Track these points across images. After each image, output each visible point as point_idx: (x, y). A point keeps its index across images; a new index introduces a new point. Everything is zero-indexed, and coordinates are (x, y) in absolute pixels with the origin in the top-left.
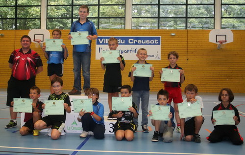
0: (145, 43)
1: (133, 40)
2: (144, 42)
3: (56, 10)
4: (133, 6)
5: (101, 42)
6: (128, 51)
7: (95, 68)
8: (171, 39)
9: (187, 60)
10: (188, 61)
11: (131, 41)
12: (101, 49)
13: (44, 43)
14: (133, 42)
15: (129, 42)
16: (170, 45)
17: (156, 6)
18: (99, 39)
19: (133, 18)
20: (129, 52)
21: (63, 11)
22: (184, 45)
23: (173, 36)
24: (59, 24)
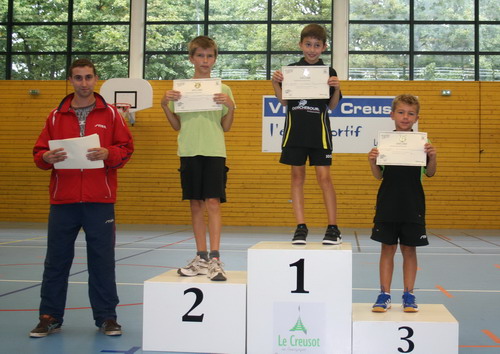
0: (380, 112)
1: (351, 105)
2: (377, 110)
3: (159, 36)
4: (352, 26)
5: (275, 111)
6: (340, 132)
7: (262, 172)
8: (442, 103)
9: (481, 152)
10: (482, 155)
11: (347, 108)
12: (274, 126)
13: (136, 113)
14: (351, 112)
15: (343, 111)
16: (438, 117)
17: (404, 25)
18: (271, 104)
19: (350, 53)
20: (343, 134)
21: (176, 39)
22: (473, 117)
23: (447, 96)
24: (166, 69)
